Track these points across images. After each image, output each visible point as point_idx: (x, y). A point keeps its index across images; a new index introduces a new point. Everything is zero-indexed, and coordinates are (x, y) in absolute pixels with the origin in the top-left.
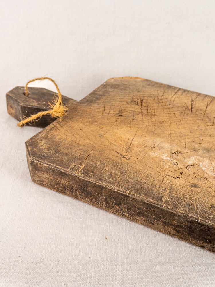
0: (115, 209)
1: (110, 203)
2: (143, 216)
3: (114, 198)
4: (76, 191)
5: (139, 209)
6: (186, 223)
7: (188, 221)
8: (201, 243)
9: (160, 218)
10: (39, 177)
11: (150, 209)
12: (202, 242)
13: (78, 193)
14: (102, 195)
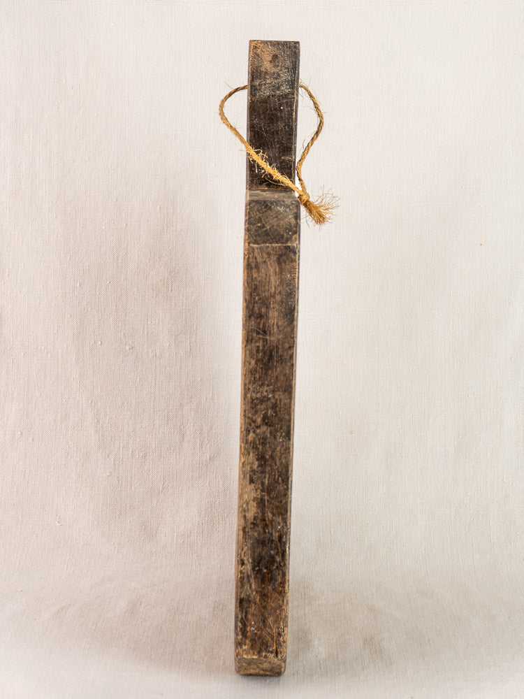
0: (254, 415)
1: (262, 407)
2: (261, 466)
3: (276, 412)
4: (263, 341)
5: (272, 457)
6: (276, 535)
7: (280, 538)
8: (248, 559)
9: (269, 494)
10: (265, 262)
11: (279, 476)
12: (250, 561)
13: (260, 344)
14: (273, 391)
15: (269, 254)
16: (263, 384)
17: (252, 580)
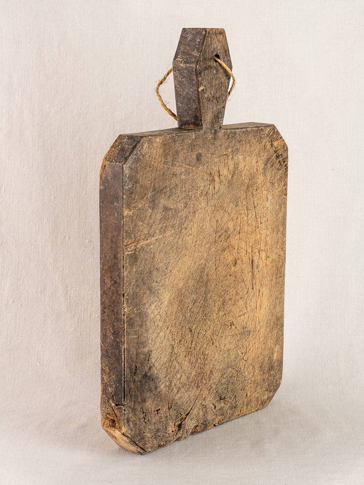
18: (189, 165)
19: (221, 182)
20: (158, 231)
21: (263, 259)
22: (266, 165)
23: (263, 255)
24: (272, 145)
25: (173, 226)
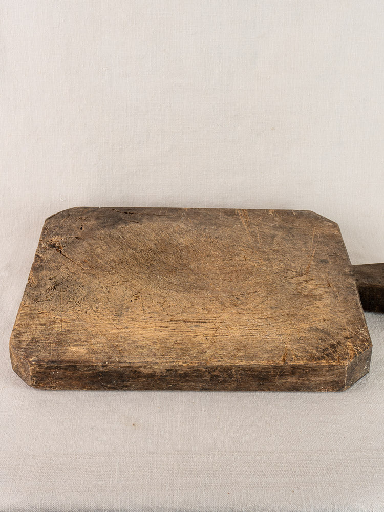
0: (219, 371)
1: (225, 375)
2: (180, 375)
3: (221, 382)
4: (274, 375)
5: (187, 381)
6: (128, 384)
7: (126, 386)
8: (107, 369)
9: (159, 380)
11: (173, 385)
12: (106, 370)
13: (272, 373)
14: (237, 381)
15: (340, 376)
16: (242, 375)
17: (91, 372)
18: (316, 253)
19: (299, 283)
20: (253, 230)
21: (205, 332)
22: (322, 331)
23: (210, 332)
24: (347, 338)
25: (256, 241)
